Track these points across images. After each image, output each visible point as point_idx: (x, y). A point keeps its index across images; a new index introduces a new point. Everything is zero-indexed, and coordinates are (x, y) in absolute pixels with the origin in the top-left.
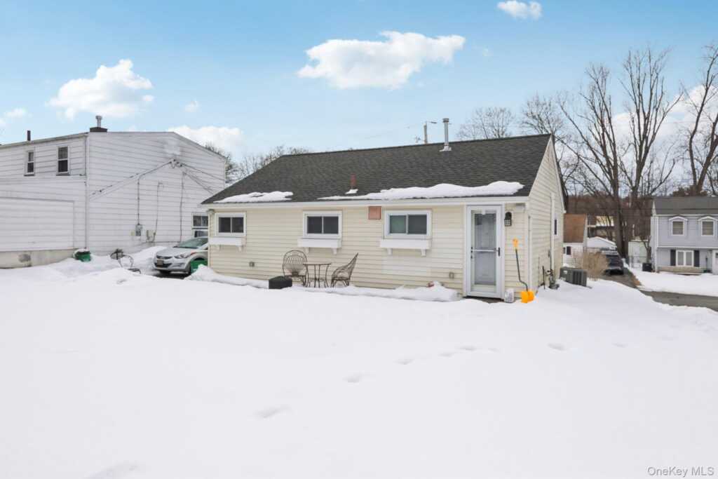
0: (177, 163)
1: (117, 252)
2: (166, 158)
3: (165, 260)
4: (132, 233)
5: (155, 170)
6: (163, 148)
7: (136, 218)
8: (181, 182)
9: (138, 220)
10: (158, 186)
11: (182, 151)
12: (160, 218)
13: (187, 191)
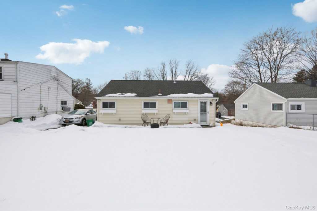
0: (56, 79)
1: (33, 117)
2: (52, 77)
3: (70, 120)
4: (38, 109)
5: (47, 81)
6: (50, 72)
7: (40, 102)
8: (57, 87)
9: (41, 103)
10: (49, 88)
11: (57, 74)
12: (49, 102)
13: (60, 91)
